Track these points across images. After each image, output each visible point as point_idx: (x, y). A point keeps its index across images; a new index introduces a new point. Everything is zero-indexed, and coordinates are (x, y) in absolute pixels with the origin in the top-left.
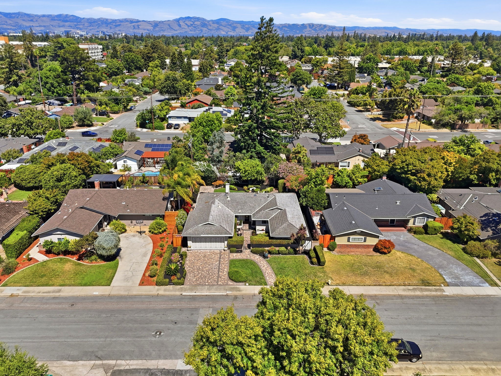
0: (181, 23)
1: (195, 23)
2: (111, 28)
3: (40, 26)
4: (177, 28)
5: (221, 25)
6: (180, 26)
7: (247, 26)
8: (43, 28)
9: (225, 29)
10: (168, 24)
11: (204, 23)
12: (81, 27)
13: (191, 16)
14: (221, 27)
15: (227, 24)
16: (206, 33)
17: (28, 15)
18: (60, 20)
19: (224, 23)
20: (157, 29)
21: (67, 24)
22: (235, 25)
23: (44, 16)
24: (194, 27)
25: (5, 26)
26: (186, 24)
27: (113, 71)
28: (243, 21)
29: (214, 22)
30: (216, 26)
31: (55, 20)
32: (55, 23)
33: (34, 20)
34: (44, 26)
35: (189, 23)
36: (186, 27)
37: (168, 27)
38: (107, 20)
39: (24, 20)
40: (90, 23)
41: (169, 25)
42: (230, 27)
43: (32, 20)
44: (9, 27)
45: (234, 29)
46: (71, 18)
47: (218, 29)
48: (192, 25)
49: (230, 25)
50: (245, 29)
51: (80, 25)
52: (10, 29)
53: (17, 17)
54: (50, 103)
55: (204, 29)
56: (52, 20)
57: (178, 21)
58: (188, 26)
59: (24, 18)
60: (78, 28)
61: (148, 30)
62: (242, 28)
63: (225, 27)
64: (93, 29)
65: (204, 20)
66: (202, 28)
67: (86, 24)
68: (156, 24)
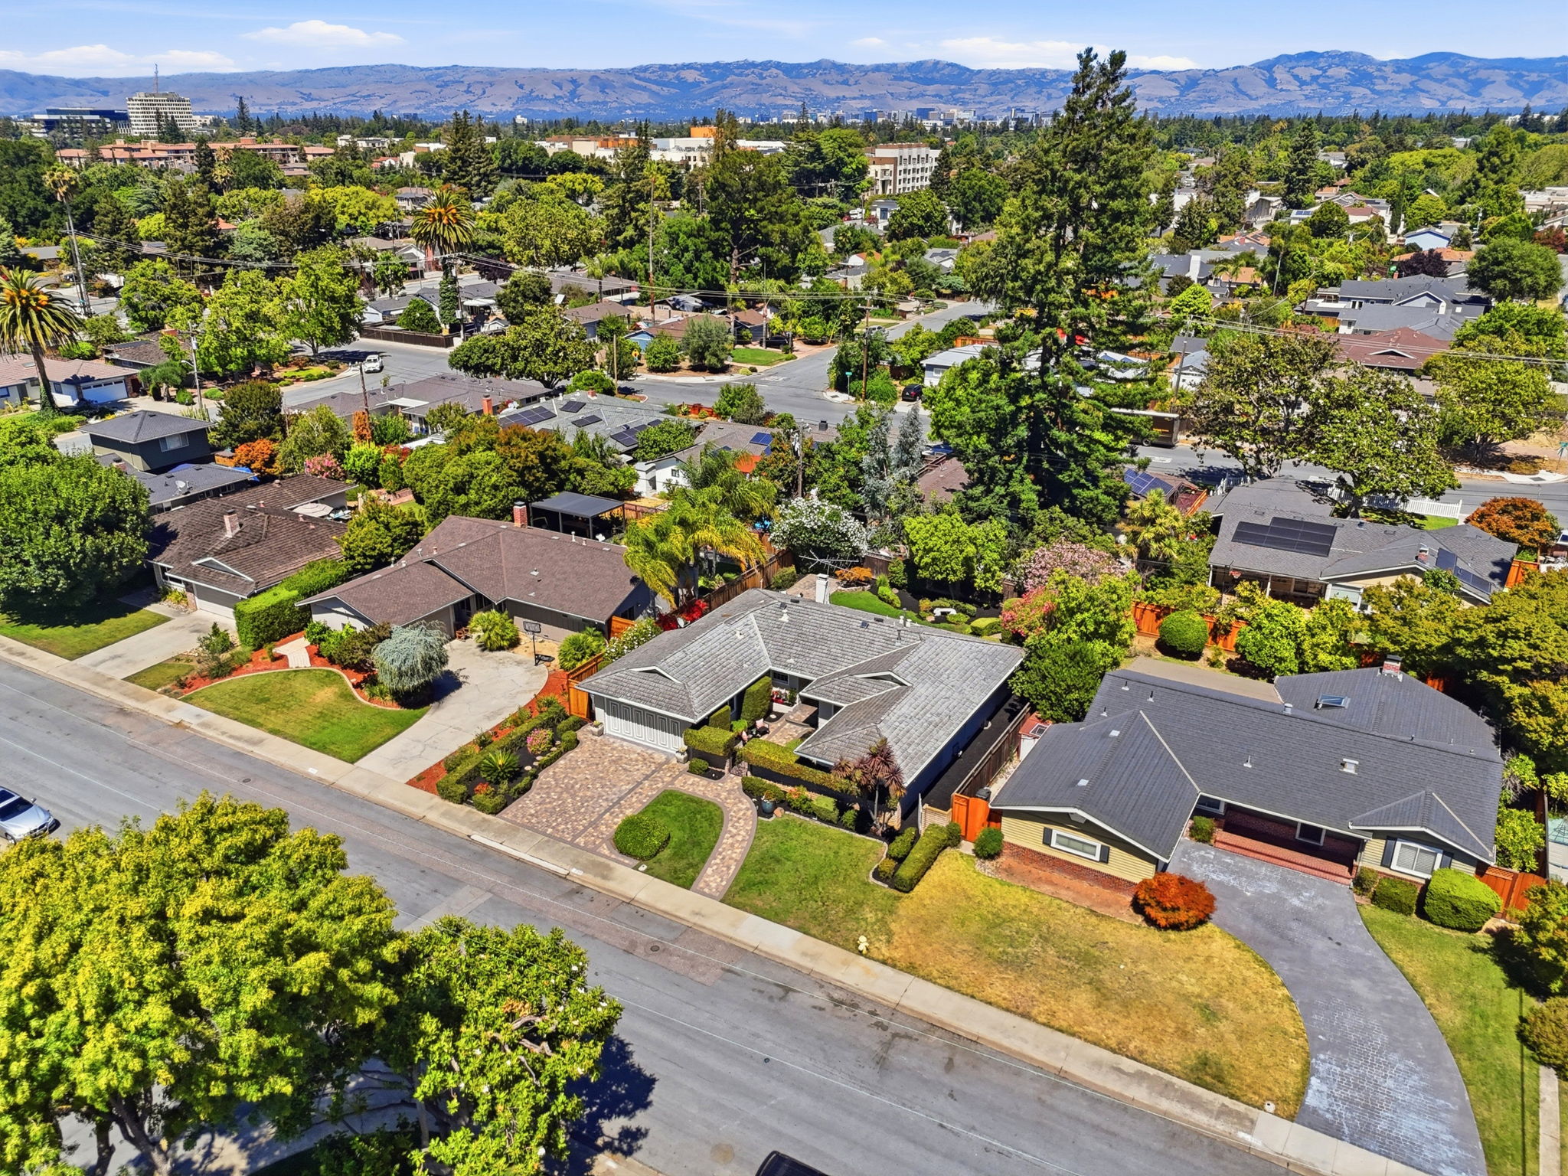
0: (1280, 74)
1: (1330, 72)
2: (1049, 97)
3: (863, 97)
4: (1262, 88)
5: (1429, 77)
6: (1271, 82)
7: (1534, 77)
8: (867, 103)
9: (1442, 90)
10: (1234, 80)
11: (1362, 70)
12: (967, 96)
13: (1320, 50)
14: (1424, 84)
15: (1451, 71)
16: (1362, 102)
17: (841, 68)
18: (917, 80)
19: (1438, 69)
20: (1192, 96)
21: (932, 89)
22: (1483, 74)
23: (877, 68)
24: (1324, 86)
25: (780, 101)
26: (1296, 77)
27: (911, 224)
28: (1520, 60)
29: (1399, 66)
30: (1405, 79)
31: (902, 79)
32: (901, 88)
33: (852, 81)
34: (872, 97)
35: (1305, 73)
36: (1294, 86)
37: (1230, 87)
38: (1044, 73)
39: (826, 82)
40: (995, 84)
41: (1235, 83)
42: (1461, 82)
43: (846, 83)
44: (789, 102)
45: (1477, 87)
46: (946, 71)
47: (1413, 90)
48: (1315, 78)
49: (1464, 76)
50: (1520, 88)
51: (964, 91)
52: (787, 107)
53: (814, 75)
54: (678, 302)
55: (1359, 91)
56: (896, 78)
57: (1267, 67)
58: (1302, 83)
59: (828, 77)
60: (956, 102)
61: (1161, 100)
62: (1510, 84)
63: (1440, 81)
64: (997, 102)
65: (1365, 59)
66: (1352, 89)
67: (983, 89)
68: (1191, 81)
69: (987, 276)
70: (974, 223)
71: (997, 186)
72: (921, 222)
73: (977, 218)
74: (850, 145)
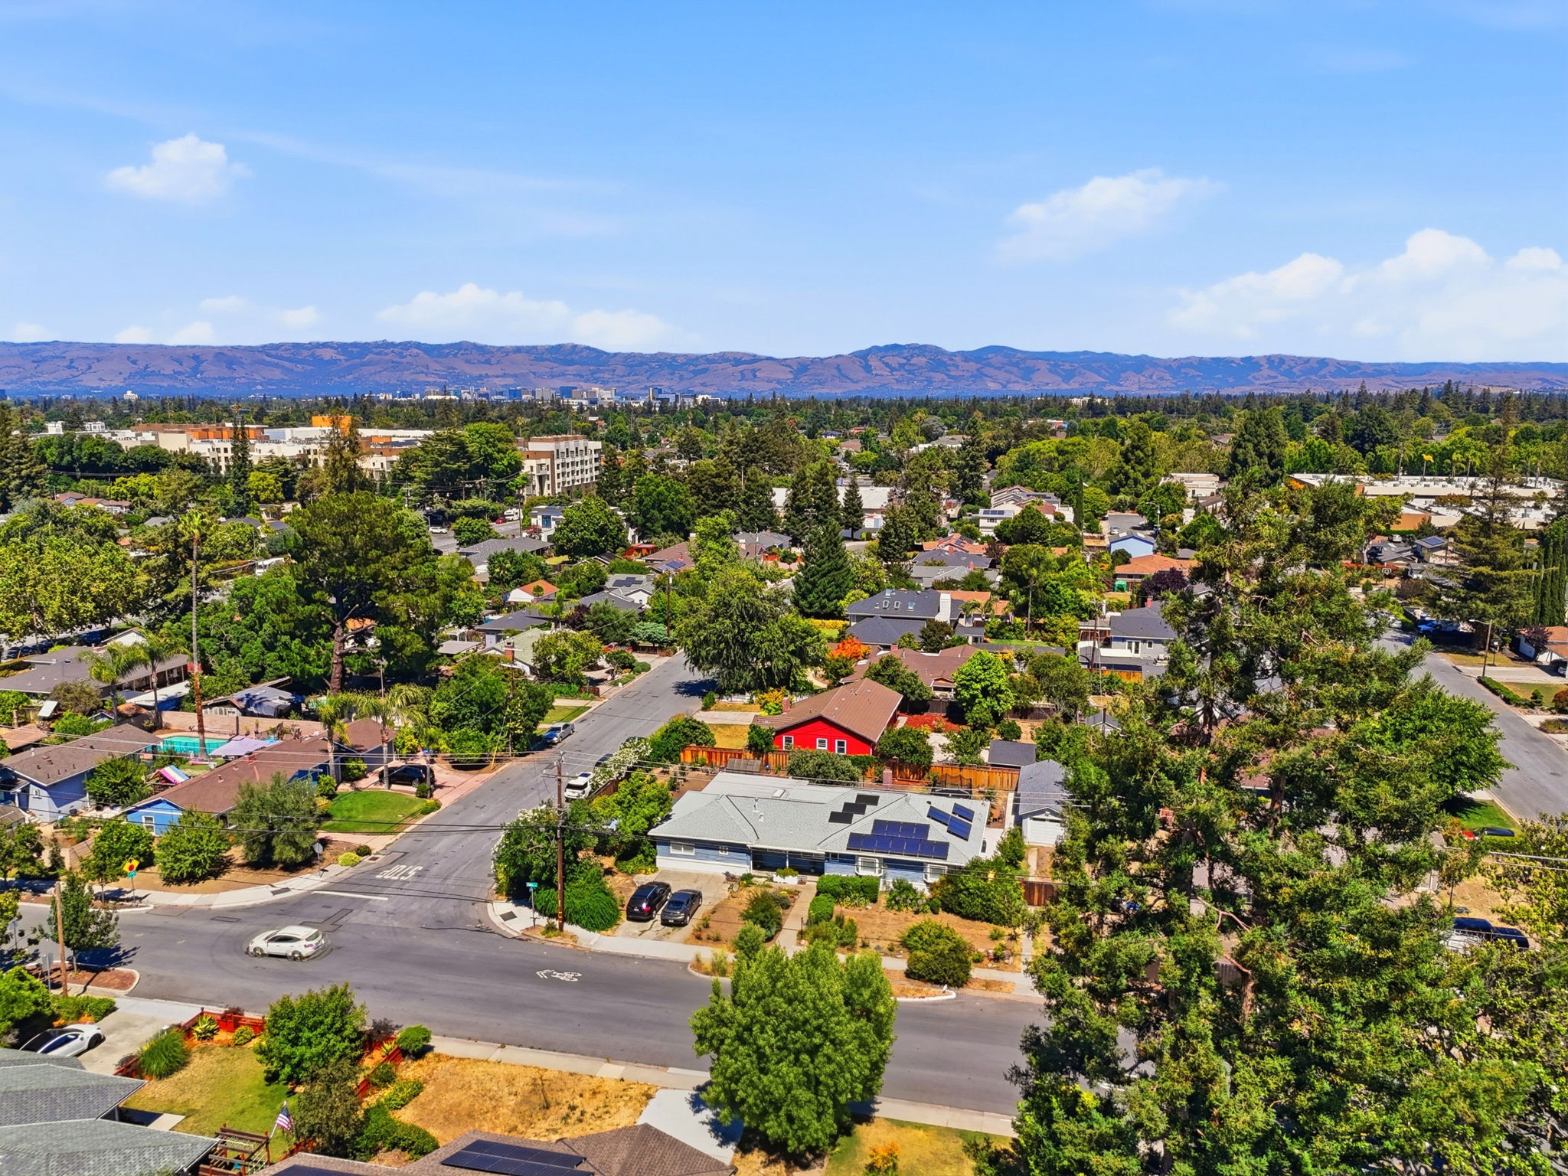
0: (874, 362)
1: (913, 361)
2: (681, 378)
3: (505, 375)
4: (863, 374)
5: (990, 365)
6: (868, 368)
7: (1067, 366)
8: (510, 381)
9: (1002, 376)
10: (837, 366)
11: (935, 358)
12: (606, 376)
13: (903, 343)
14: (987, 370)
15: (1006, 360)
16: (940, 389)
17: (482, 349)
18: (556, 360)
19: (996, 360)
20: (804, 379)
21: (572, 369)
22: (1030, 363)
23: (518, 350)
24: (910, 372)
25: (422, 378)
26: (887, 365)
28: (1054, 353)
29: (966, 356)
30: (972, 366)
31: (543, 360)
32: (542, 368)
33: (494, 360)
34: (515, 376)
35: (894, 361)
36: (886, 372)
37: (835, 372)
38: (674, 357)
39: (468, 361)
40: (631, 366)
41: (838, 368)
42: (1015, 370)
43: (488, 362)
44: (431, 380)
45: (1028, 373)
46: (584, 354)
47: (979, 375)
48: (902, 366)
49: (1016, 365)
50: (1059, 375)
51: (603, 372)
52: (429, 383)
53: (455, 355)
54: (250, 701)
55: (938, 377)
56: (536, 359)
57: (863, 356)
58: (893, 370)
59: (470, 357)
60: (596, 381)
61: (779, 382)
62: (1050, 371)
63: (999, 369)
64: (635, 382)
65: (938, 351)
66: (932, 374)
67: (621, 370)
68: (803, 367)
69: (706, 641)
70: (655, 533)
71: (677, 493)
72: (594, 537)
73: (657, 527)
74: (500, 440)
